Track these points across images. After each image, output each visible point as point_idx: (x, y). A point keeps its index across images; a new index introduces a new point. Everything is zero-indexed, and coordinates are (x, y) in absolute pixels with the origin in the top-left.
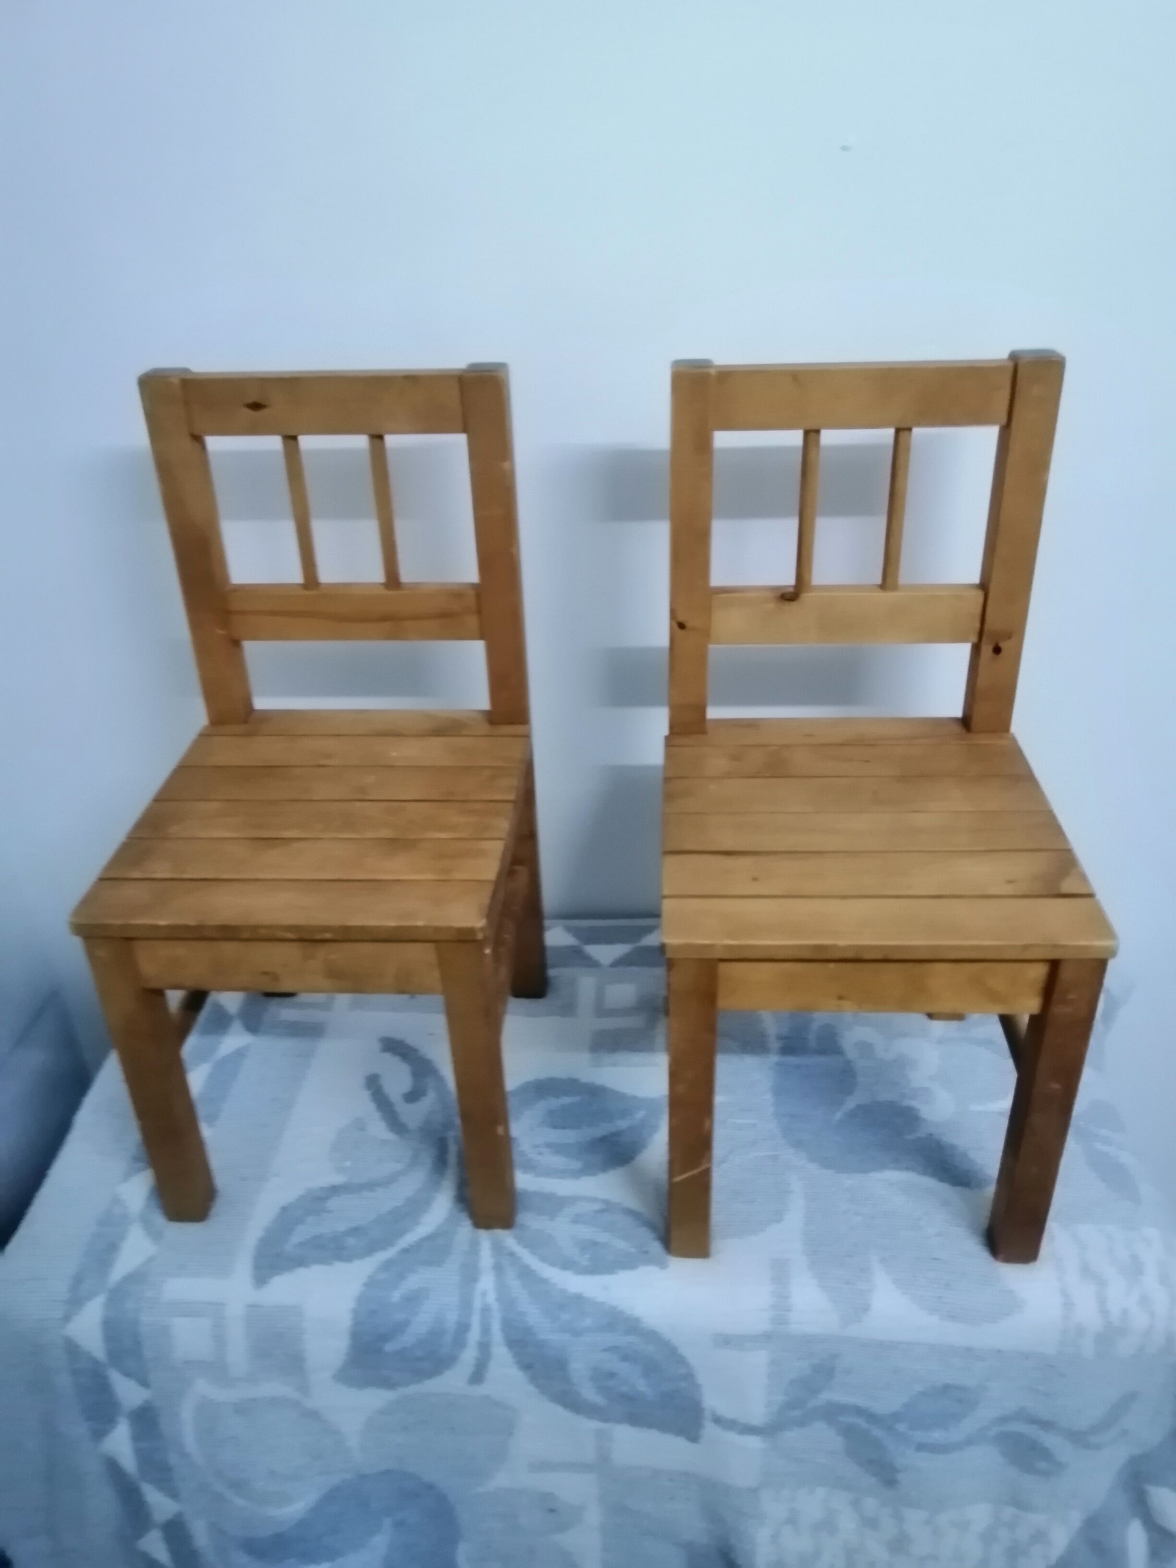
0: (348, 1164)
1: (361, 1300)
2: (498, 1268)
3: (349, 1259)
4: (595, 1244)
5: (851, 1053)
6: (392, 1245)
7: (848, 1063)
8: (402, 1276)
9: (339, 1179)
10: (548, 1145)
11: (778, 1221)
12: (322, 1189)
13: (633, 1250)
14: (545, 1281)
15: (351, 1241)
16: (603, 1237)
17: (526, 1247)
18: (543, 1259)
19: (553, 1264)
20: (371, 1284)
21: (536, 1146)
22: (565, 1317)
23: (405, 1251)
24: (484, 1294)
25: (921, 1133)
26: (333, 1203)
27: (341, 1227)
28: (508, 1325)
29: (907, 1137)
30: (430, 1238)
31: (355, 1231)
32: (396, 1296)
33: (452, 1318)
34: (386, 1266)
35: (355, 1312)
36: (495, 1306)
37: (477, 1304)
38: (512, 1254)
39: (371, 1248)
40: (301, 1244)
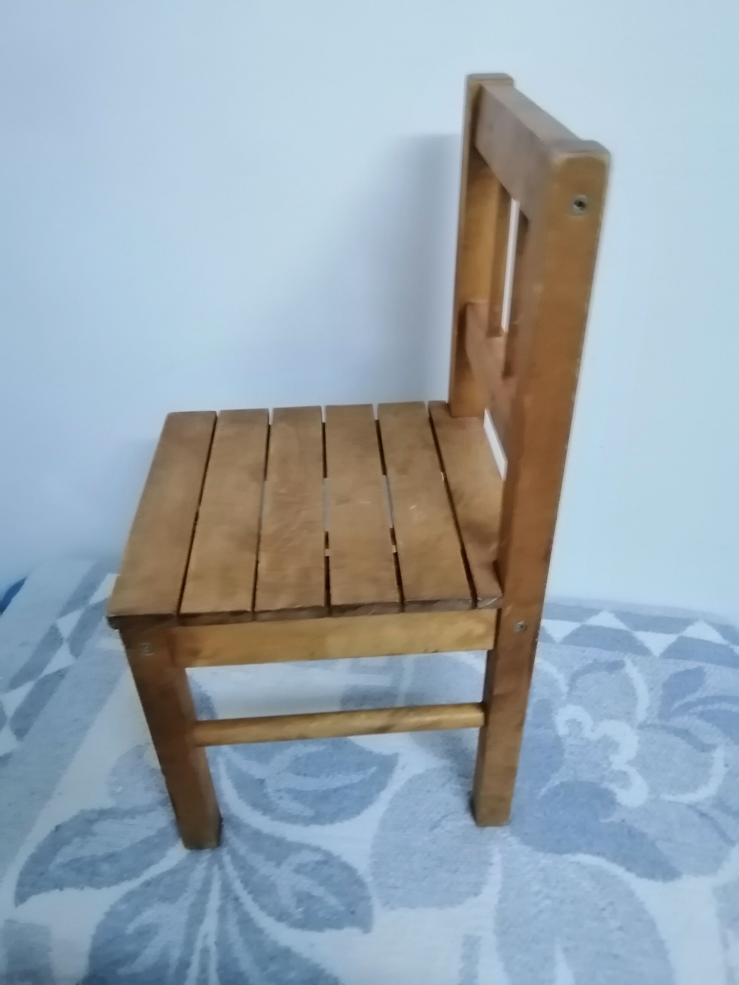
0: (120, 789)
1: (102, 928)
2: (222, 912)
3: (98, 886)
4: (310, 897)
5: (562, 730)
6: (137, 876)
7: (558, 739)
8: (137, 911)
9: (108, 803)
10: (289, 791)
11: (476, 894)
12: (93, 811)
13: (342, 908)
14: (260, 931)
15: (105, 867)
16: (319, 891)
17: (250, 893)
18: (263, 907)
19: (270, 914)
20: (111, 914)
21: (279, 791)
22: (273, 967)
23: (148, 884)
24: (206, 936)
25: (615, 818)
26: (98, 827)
27: (100, 852)
28: (222, 968)
29: (603, 821)
30: (172, 872)
31: (111, 858)
32: (131, 928)
33: (176, 954)
34: (129, 896)
35: (95, 938)
36: (213, 949)
37: (199, 945)
38: (237, 899)
39: (119, 879)
40: (63, 866)
